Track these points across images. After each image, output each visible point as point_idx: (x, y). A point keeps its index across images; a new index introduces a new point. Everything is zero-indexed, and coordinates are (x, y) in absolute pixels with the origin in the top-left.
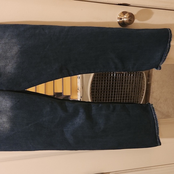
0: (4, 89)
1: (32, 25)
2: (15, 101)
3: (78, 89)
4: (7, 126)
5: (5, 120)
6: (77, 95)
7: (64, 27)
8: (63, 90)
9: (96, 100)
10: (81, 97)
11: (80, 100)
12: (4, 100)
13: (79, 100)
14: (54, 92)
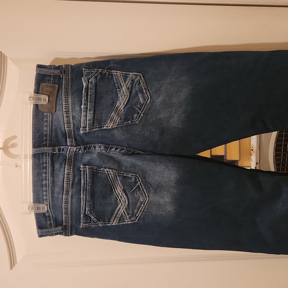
0: (167, 153)
1: (211, 53)
2: (183, 172)
3: (252, 150)
4: (170, 208)
5: (167, 200)
6: (250, 159)
7: (262, 53)
8: (226, 152)
9: (283, 169)
10: (257, 164)
11: (256, 168)
12: (167, 170)
13: (253, 168)
14: (211, 155)
